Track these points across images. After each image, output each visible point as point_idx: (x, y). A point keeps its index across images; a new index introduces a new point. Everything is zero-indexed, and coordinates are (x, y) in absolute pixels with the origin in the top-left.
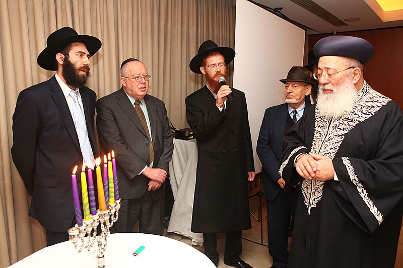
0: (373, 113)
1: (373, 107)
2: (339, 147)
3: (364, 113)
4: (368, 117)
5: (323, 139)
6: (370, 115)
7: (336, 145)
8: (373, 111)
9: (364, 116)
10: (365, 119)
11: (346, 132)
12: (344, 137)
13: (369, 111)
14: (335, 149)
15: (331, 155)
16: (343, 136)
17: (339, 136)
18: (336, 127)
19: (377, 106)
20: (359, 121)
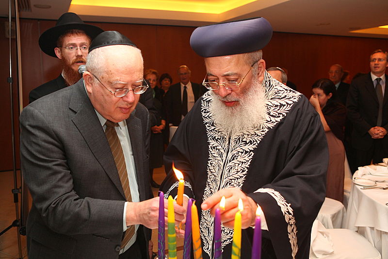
0: (284, 114)
1: (281, 105)
2: (247, 168)
3: (272, 116)
4: (278, 119)
5: (224, 158)
6: (281, 117)
7: (243, 166)
8: (284, 110)
9: (273, 119)
10: (275, 124)
11: (254, 146)
12: (253, 154)
13: (279, 112)
14: (243, 171)
15: (239, 180)
16: (252, 152)
17: (246, 152)
18: (239, 139)
19: (287, 103)
20: (269, 128)
